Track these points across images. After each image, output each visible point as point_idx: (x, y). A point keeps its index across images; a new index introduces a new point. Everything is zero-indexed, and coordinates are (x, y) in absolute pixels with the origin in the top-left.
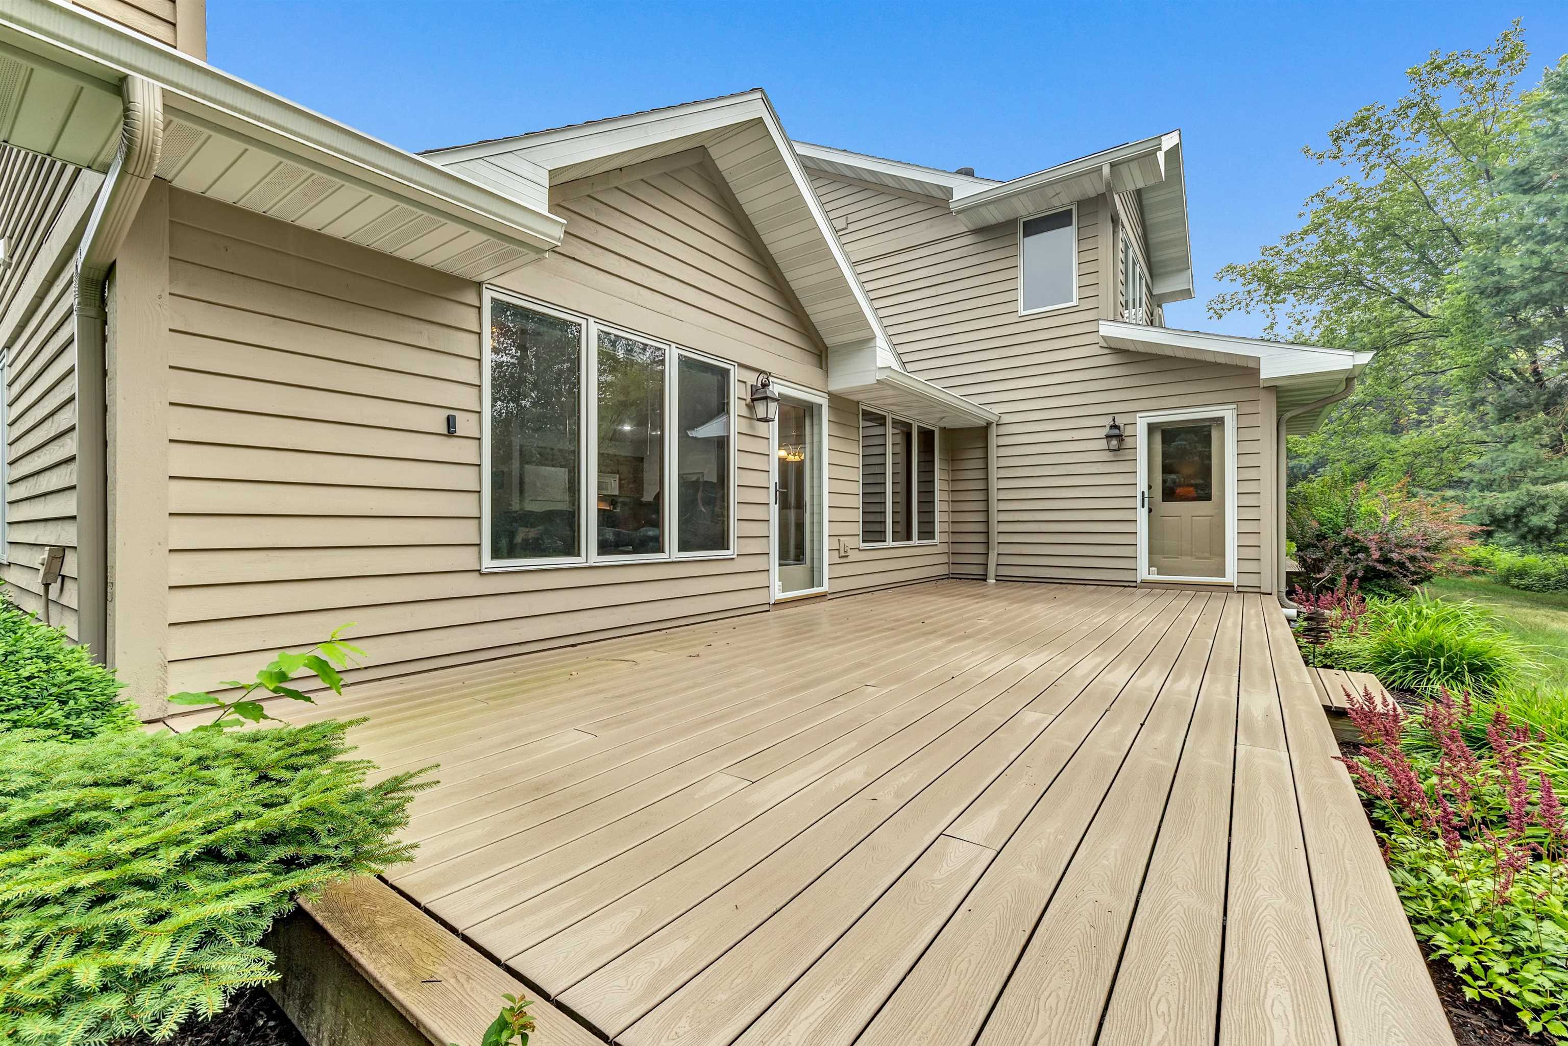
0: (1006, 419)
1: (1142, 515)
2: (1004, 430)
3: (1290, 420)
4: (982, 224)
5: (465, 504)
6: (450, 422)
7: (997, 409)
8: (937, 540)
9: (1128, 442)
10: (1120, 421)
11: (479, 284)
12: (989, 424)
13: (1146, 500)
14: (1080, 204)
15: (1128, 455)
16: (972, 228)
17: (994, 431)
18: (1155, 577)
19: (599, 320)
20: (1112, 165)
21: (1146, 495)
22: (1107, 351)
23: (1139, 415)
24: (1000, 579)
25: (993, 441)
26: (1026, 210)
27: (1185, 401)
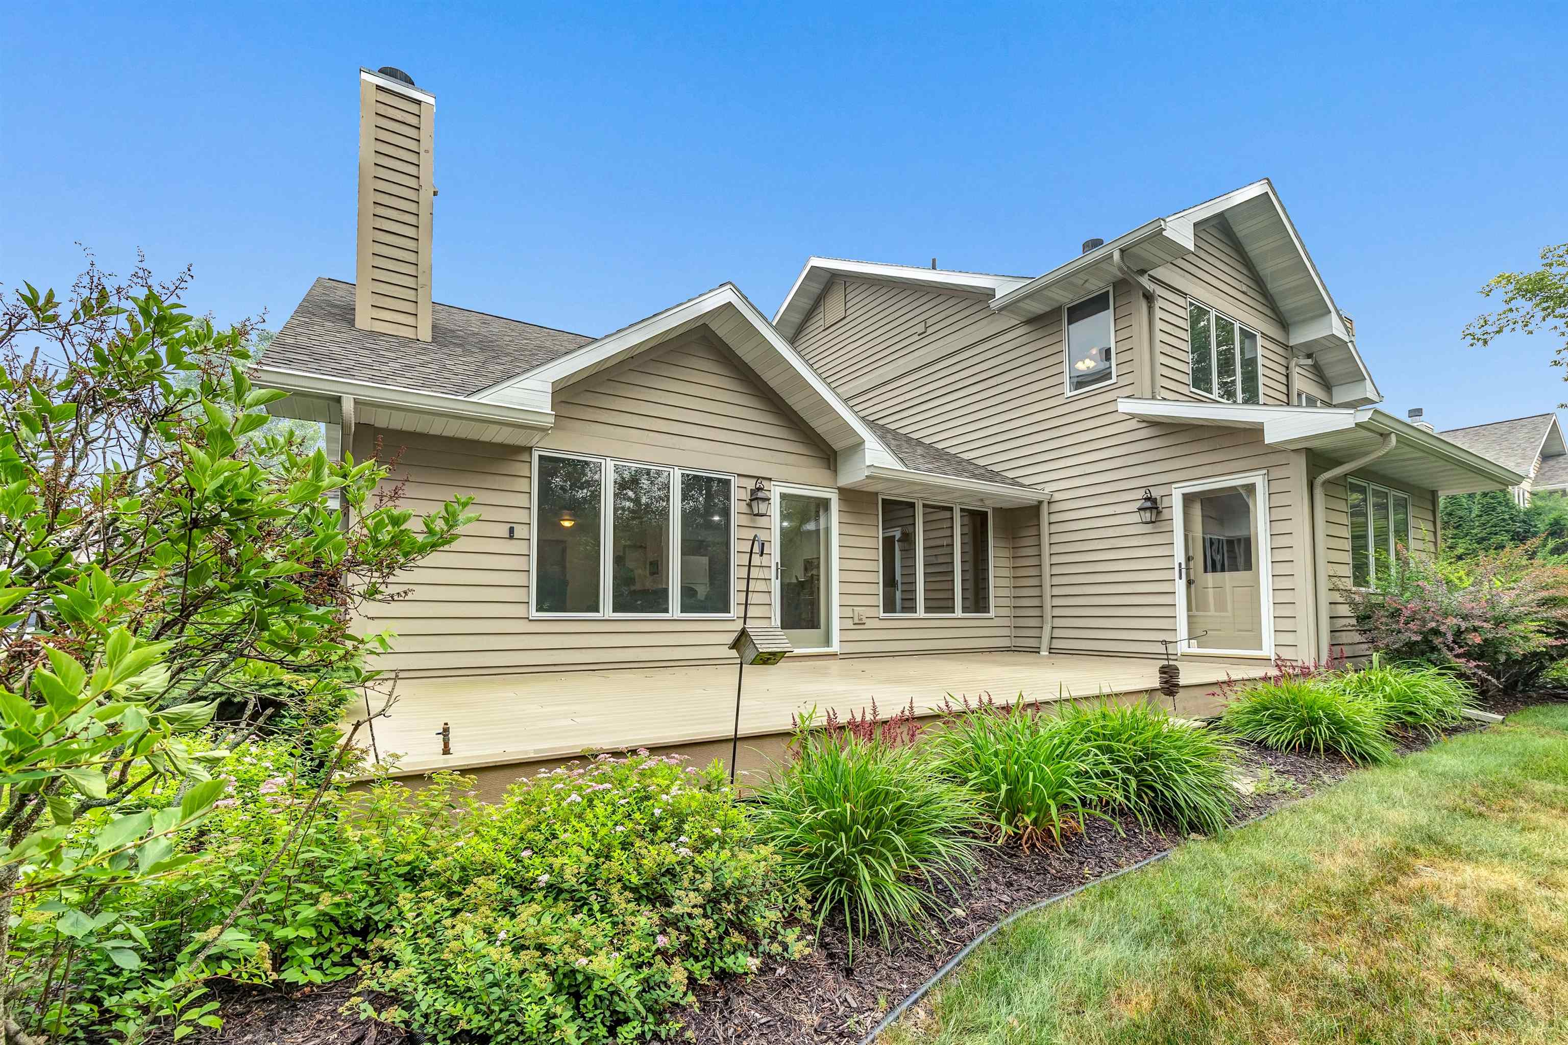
0: (1057, 497)
1: (1180, 586)
2: (1055, 507)
3: (1327, 482)
4: (1031, 316)
5: (520, 579)
6: (512, 530)
7: (1049, 488)
8: (992, 614)
9: (1166, 514)
10: (1156, 493)
11: (531, 448)
12: (1041, 502)
13: (1184, 571)
14: (1115, 285)
15: (1164, 527)
16: (1024, 319)
17: (1045, 509)
18: (1195, 650)
19: (613, 458)
20: (1122, 251)
21: (1183, 566)
22: (1144, 425)
23: (1174, 486)
24: (1051, 650)
25: (1045, 518)
26: (1066, 298)
27: (1219, 469)
